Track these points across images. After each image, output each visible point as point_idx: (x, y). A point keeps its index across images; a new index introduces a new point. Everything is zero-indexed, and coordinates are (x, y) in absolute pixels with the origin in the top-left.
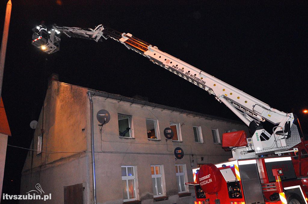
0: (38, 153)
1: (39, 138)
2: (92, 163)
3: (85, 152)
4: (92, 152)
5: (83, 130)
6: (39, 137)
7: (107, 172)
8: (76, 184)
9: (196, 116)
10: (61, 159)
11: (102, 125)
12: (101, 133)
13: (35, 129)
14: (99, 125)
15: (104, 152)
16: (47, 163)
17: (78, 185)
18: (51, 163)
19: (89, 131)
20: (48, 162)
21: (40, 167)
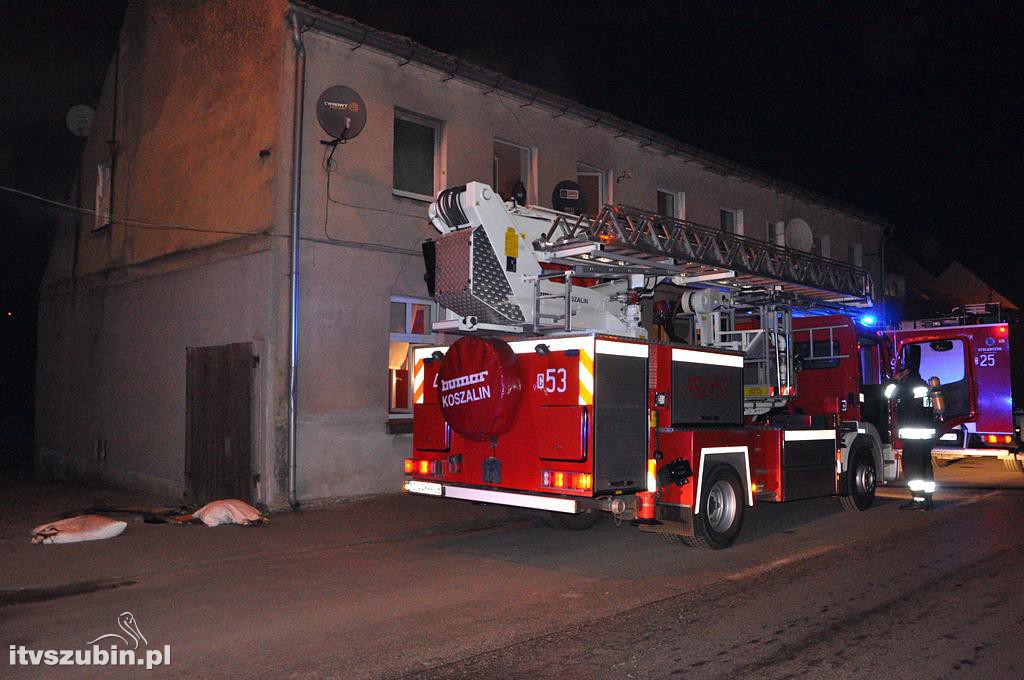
0: (97, 227)
1: (100, 173)
2: (290, 276)
3: (265, 233)
4: (291, 237)
5: (264, 154)
6: (99, 169)
7: (340, 312)
8: (230, 343)
9: (675, 154)
10: (180, 253)
11: (334, 144)
12: (328, 172)
13: (86, 138)
14: (322, 142)
15: (333, 242)
16: (129, 262)
17: (237, 346)
18: (145, 264)
19: (286, 161)
20: (133, 259)
21: (106, 273)
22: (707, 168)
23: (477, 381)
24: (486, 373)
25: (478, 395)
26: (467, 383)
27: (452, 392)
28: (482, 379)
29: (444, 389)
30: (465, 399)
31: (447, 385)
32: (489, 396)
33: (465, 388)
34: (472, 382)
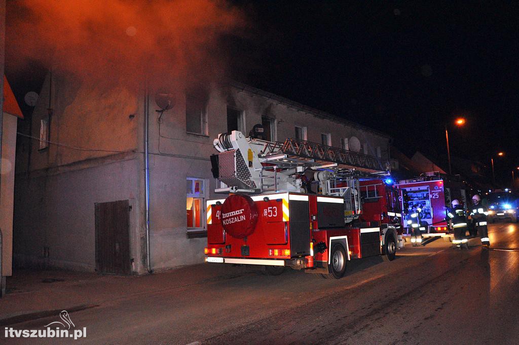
0: (40, 148)
1: (42, 123)
2: (145, 170)
3: (133, 151)
4: (145, 153)
5: (131, 116)
6: (41, 121)
7: (166, 185)
8: (117, 200)
9: (302, 110)
10: (88, 160)
11: (162, 111)
12: (159, 124)
13: (34, 107)
14: (157, 111)
15: (162, 155)
16: (59, 165)
17: (120, 202)
18: (69, 165)
19: (141, 119)
20: (61, 162)
21: (47, 170)
22: (315, 116)
23: (239, 213)
24: (243, 210)
25: (240, 219)
26: (235, 214)
27: (228, 218)
28: (241, 213)
29: (223, 217)
30: (234, 221)
31: (225, 216)
32: (245, 219)
33: (234, 216)
34: (237, 214)
